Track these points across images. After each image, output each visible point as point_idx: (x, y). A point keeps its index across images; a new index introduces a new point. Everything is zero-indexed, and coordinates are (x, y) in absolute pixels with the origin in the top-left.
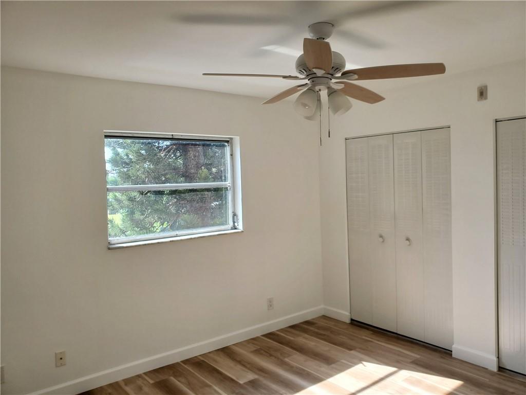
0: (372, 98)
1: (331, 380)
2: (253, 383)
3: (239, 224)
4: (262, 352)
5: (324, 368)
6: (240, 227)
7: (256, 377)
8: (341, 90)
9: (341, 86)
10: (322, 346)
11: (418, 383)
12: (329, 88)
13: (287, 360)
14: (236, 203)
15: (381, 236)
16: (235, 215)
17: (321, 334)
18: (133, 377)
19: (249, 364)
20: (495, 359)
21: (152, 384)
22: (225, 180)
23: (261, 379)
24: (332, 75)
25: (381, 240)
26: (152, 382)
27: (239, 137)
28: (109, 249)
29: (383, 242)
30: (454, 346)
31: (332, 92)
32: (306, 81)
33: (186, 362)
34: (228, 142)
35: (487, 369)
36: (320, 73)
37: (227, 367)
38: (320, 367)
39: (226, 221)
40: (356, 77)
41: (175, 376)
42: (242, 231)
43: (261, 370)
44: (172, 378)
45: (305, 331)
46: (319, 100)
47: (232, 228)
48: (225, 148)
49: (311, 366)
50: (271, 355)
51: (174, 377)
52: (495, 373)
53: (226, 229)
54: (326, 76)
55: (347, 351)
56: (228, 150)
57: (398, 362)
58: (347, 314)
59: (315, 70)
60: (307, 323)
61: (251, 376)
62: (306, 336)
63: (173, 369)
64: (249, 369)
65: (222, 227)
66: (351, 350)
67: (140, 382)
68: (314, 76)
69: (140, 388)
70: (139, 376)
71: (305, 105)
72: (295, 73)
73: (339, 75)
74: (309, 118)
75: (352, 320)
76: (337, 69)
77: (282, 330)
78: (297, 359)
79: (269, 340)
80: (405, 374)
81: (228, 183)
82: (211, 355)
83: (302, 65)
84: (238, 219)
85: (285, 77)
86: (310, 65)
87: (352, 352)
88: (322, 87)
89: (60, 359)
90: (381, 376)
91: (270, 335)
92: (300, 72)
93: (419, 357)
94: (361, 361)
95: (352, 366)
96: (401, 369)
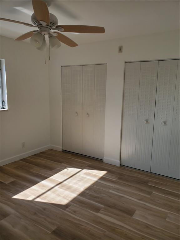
0: (72, 44)
1: (52, 177)
2: (13, 183)
3: (6, 106)
4: (19, 168)
5: (49, 172)
6: (6, 108)
7: (15, 179)
8: (56, 37)
9: (56, 35)
10: (49, 163)
11: (89, 174)
12: (49, 34)
13: (31, 170)
15: (77, 113)
16: (3, 101)
19: (11, 174)
20: (119, 162)
24: (51, 27)
29: (77, 115)
30: (104, 158)
35: (116, 166)
38: (47, 172)
43: (18, 176)
45: (41, 157)
46: (44, 40)
47: (2, 108)
49: (42, 172)
50: (23, 169)
52: (118, 167)
54: (48, 27)
58: (61, 147)
59: (41, 22)
61: (12, 180)
66: (61, 163)
68: (41, 26)
71: (36, 41)
73: (55, 27)
75: (63, 150)
76: (53, 24)
77: (29, 157)
78: (36, 170)
79: (22, 162)
80: (85, 171)
83: (34, 18)
84: (5, 104)
86: (38, 18)
87: (62, 164)
88: (46, 33)
92: (34, 23)
93: (90, 163)
94: (66, 168)
95: (62, 170)
96: (83, 169)
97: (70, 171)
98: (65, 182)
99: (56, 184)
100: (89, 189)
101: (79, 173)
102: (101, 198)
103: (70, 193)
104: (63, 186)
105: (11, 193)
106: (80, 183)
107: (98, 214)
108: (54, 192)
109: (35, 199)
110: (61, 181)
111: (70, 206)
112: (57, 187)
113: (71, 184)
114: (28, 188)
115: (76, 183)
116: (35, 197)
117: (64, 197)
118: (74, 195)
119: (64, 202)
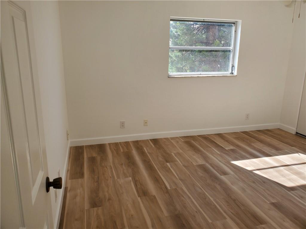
1: (277, 157)
2: (233, 150)
3: (235, 71)
4: (239, 139)
5: (274, 151)
6: (235, 73)
7: (235, 148)
10: (275, 142)
13: (252, 144)
14: (235, 60)
16: (233, 66)
17: (275, 137)
18: (175, 138)
19: (232, 142)
21: (183, 142)
22: (230, 46)
23: (237, 149)
27: (241, 21)
28: (169, 77)
33: (199, 136)
34: (234, 23)
37: (219, 141)
39: (228, 70)
42: (236, 76)
43: (238, 146)
47: (230, 73)
48: (232, 27)
49: (267, 149)
50: (244, 141)
51: (193, 141)
53: (228, 73)
55: (290, 147)
56: (233, 29)
58: (295, 129)
60: (268, 130)
61: (232, 147)
62: (266, 136)
63: (193, 137)
64: (231, 144)
65: (225, 73)
67: (177, 140)
75: (297, 133)
77: (252, 131)
78: (259, 145)
79: (244, 134)
81: (231, 48)
82: (212, 136)
84: (234, 69)
87: (293, 147)
89: (146, 123)
94: (297, 152)
95: (291, 154)
97: (303, 157)
98: (293, 166)
99: (282, 165)
103: (299, 179)
104: (290, 169)
105: (231, 158)
108: (277, 171)
109: (254, 170)
110: (289, 164)
111: (296, 190)
112: (282, 168)
114: (247, 159)
117: (289, 180)
119: (289, 184)
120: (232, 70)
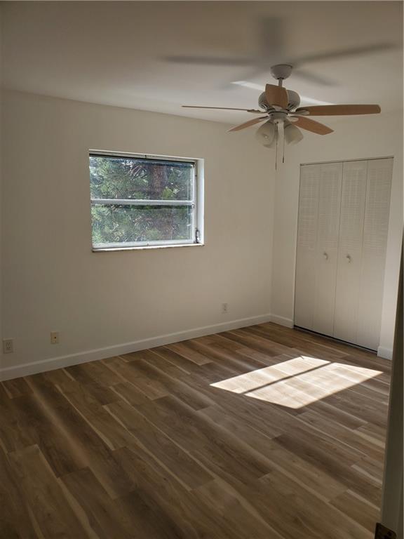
0: (323, 130)
1: (273, 367)
2: (208, 365)
3: (201, 238)
5: (268, 358)
6: (202, 241)
7: (211, 361)
8: (296, 123)
9: (295, 120)
10: (268, 344)
11: (345, 372)
12: (285, 121)
13: (237, 351)
14: (198, 220)
15: (325, 254)
16: (197, 231)
18: (111, 358)
19: (205, 352)
22: (189, 199)
23: (216, 363)
24: (288, 111)
25: (325, 257)
26: (127, 361)
27: (203, 160)
28: (93, 252)
29: (327, 258)
30: (379, 347)
31: (287, 125)
32: (267, 114)
33: (153, 349)
34: (193, 163)
36: (278, 109)
37: (187, 354)
38: (265, 358)
39: (189, 236)
40: (308, 113)
41: (144, 358)
42: (204, 245)
43: (216, 357)
44: (143, 360)
45: (254, 332)
46: (276, 131)
47: (194, 242)
48: (191, 169)
49: (257, 356)
50: (224, 348)
53: (190, 242)
54: (283, 111)
55: (289, 348)
56: (193, 171)
57: (331, 357)
58: (291, 320)
59: (274, 107)
60: (255, 326)
61: (207, 361)
62: (255, 336)
63: (143, 353)
64: (205, 356)
65: (186, 241)
66: (291, 347)
67: (117, 361)
68: (273, 111)
69: (118, 366)
70: (115, 357)
71: (264, 135)
72: (257, 107)
73: (294, 110)
74: (267, 146)
75: (295, 326)
76: (293, 106)
77: (233, 331)
78: (245, 352)
79: (223, 337)
80: (336, 365)
81: (192, 202)
82: (174, 346)
83: (264, 101)
84: (199, 235)
85: (249, 111)
86: (271, 102)
87: (293, 349)
88: (278, 120)
89: (55, 337)
90: (315, 366)
91: (223, 334)
92: (262, 107)
93: (348, 355)
94: (299, 355)
95: (292, 359)
96: (332, 362)
97: (308, 361)
98: (297, 377)
99: (282, 377)
100: (342, 393)
101: (325, 367)
102: (363, 410)
103: (306, 394)
104: (294, 383)
105: (208, 378)
106: (326, 383)
107: (355, 432)
108: (277, 389)
109: (245, 393)
110: (291, 375)
111: (304, 412)
112: (282, 382)
113: (308, 382)
114: (233, 377)
115: (317, 382)
116: (245, 390)
117: (294, 398)
118: (313, 399)
119: (296, 405)
120: (196, 237)
